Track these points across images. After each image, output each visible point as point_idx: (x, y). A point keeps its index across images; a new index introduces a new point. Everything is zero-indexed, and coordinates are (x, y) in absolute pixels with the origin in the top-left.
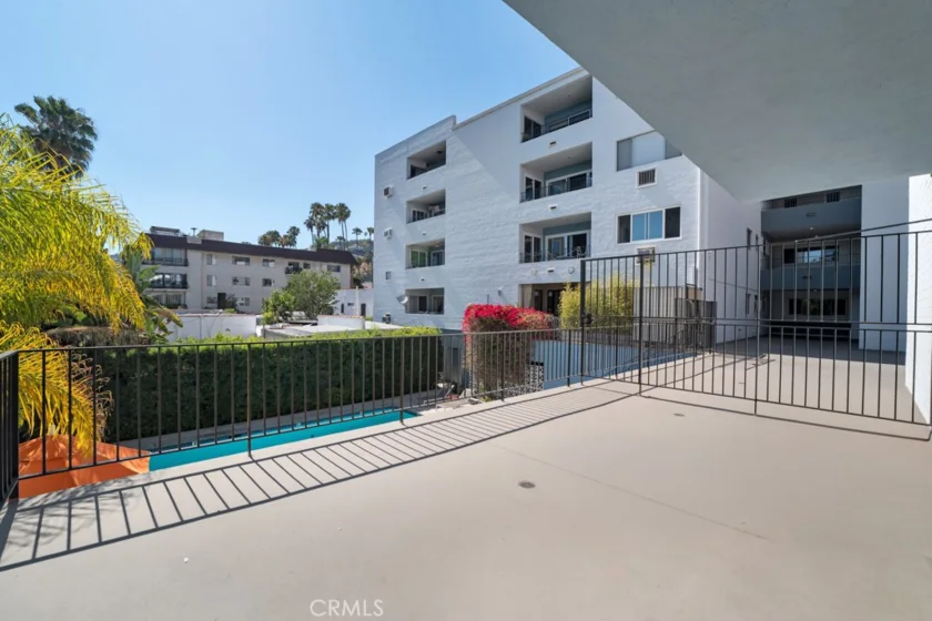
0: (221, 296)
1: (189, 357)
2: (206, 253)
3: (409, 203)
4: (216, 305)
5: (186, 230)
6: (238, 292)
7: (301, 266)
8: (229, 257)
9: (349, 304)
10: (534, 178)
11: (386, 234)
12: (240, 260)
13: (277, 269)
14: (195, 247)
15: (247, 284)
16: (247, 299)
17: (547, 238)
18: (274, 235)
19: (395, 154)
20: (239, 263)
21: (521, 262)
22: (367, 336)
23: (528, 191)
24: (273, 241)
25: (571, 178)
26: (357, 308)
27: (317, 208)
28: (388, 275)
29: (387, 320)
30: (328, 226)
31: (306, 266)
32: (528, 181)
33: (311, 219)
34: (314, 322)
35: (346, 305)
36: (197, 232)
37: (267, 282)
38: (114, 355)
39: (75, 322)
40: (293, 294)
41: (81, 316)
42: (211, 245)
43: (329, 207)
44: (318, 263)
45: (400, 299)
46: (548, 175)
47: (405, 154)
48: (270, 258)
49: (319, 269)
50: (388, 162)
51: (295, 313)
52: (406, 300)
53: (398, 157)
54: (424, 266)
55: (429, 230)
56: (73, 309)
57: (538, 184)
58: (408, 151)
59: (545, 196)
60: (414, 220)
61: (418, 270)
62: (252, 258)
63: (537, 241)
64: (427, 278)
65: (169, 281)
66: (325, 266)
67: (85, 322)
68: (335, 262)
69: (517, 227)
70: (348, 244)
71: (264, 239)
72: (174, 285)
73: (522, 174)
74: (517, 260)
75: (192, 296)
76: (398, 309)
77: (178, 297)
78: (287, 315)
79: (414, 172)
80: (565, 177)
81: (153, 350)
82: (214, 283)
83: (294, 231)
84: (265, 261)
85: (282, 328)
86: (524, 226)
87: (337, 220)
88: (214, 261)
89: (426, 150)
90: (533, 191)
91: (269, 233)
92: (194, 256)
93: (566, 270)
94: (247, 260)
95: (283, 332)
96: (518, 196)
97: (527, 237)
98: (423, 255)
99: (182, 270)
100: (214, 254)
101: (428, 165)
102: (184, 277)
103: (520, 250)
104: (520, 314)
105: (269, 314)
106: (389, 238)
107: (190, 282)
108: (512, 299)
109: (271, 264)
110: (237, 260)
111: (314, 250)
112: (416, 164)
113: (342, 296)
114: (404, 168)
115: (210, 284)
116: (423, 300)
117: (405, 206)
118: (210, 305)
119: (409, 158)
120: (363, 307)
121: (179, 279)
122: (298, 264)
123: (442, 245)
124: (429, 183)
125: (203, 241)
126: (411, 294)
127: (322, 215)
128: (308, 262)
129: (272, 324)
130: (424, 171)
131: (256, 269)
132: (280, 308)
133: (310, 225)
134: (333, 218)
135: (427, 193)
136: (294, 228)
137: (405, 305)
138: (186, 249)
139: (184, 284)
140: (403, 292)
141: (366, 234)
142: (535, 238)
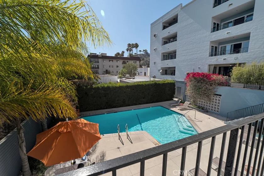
0: (107, 70)
1: (103, 88)
2: (103, 59)
3: (163, 38)
4: (105, 73)
5: (98, 54)
6: (111, 69)
7: (126, 62)
8: (108, 60)
9: (141, 72)
10: (216, 22)
11: (154, 50)
12: (111, 61)
13: (120, 63)
14: (100, 58)
15: (113, 67)
16: (113, 71)
17: (220, 46)
18: (118, 54)
19: (158, 22)
20: (110, 62)
21: (209, 56)
22: (152, 83)
23: (214, 28)
24: (118, 55)
25: (235, 20)
26: (143, 73)
27: (129, 45)
28: (155, 63)
29: (154, 77)
30: (132, 50)
31: (128, 62)
32: (215, 24)
33: (128, 48)
34: (134, 78)
35: (140, 73)
36: (100, 54)
37: (117, 67)
38: (85, 88)
39: (75, 79)
40: (126, 69)
41: (77, 77)
42: (104, 57)
43: (133, 44)
44: (130, 61)
45: (159, 71)
46: (222, 21)
47: (162, 21)
48: (118, 60)
49: (131, 62)
50: (155, 26)
51: (127, 75)
52: (161, 71)
53: (159, 23)
54: (167, 60)
55: (170, 47)
56: (74, 74)
57: (218, 24)
58: (163, 20)
59: (220, 29)
60: (164, 44)
61: (165, 61)
62: (114, 60)
63: (216, 47)
64: (169, 63)
65: (95, 67)
66: (132, 62)
67: (77, 79)
68: (135, 60)
69: (209, 42)
70: (138, 55)
71: (116, 55)
72: (96, 68)
73: (212, 21)
74: (208, 55)
75: (100, 71)
76: (158, 74)
77: (97, 71)
78: (125, 76)
79: (164, 27)
80: (232, 20)
81: (94, 86)
82: (105, 67)
83: (123, 52)
84: (117, 61)
85: (125, 80)
86: (211, 42)
87: (135, 48)
88: (105, 61)
89: (169, 19)
90: (216, 27)
91: (117, 53)
92: (100, 60)
93: (233, 58)
94: (113, 61)
95: (126, 81)
96: (210, 30)
97: (212, 46)
98: (167, 56)
99: (97, 64)
100: (105, 59)
101: (169, 25)
102: (98, 66)
103: (210, 51)
104: (212, 76)
105: (120, 75)
106: (155, 51)
107: (99, 67)
108: (205, 70)
109: (118, 62)
110: (110, 61)
111: (129, 57)
112: (165, 25)
113: (139, 70)
114: (161, 26)
115: (104, 68)
116: (166, 71)
117: (161, 40)
118: (104, 73)
119: (163, 23)
120: (145, 73)
121: (97, 66)
122: (125, 61)
123: (175, 52)
124: (171, 30)
125: (102, 56)
126: (162, 69)
127: (131, 47)
128: (128, 61)
129: (121, 78)
130: (167, 27)
131: (115, 63)
132: (123, 74)
133: (127, 50)
134: (134, 47)
135: (169, 34)
136: (123, 51)
137: (161, 73)
138: (98, 58)
139: (98, 68)
140: (160, 68)
141: (142, 52)
142: (215, 47)
